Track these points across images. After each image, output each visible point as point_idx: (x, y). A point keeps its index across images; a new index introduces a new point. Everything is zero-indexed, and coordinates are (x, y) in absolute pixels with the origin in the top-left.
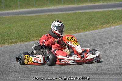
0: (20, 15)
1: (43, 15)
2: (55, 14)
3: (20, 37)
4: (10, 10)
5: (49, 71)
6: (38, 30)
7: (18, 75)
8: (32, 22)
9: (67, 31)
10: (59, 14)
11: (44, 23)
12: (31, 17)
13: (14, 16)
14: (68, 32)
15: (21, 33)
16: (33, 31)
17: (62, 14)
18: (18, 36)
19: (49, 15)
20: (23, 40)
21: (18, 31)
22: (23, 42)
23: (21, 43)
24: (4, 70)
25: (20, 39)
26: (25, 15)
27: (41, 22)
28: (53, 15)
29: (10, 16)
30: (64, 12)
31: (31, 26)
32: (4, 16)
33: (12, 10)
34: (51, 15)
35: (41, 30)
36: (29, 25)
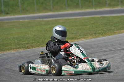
0: (37, 20)
2: (72, 19)
3: (36, 42)
4: (27, 14)
8: (49, 26)
9: (83, 36)
10: (77, 19)
12: (48, 21)
13: (30, 20)
14: (85, 36)
15: (37, 38)
18: (35, 41)
19: (65, 20)
20: (39, 45)
21: (35, 36)
22: (39, 47)
23: (37, 48)
24: (19, 75)
25: (35, 44)
26: (41, 20)
28: (70, 19)
29: (27, 20)
30: (82, 17)
32: (21, 21)
33: (29, 14)
34: (68, 20)
36: (45, 30)
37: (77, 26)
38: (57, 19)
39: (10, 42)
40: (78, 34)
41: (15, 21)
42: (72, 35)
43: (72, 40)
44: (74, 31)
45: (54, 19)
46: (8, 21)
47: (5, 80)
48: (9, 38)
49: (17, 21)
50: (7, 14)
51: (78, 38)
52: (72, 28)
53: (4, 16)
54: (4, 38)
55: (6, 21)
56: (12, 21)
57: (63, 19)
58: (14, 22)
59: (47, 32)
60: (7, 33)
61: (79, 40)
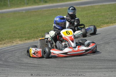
1: (95, 6)
2: (107, 5)
5: (102, 58)
6: (91, 20)
7: (73, 64)
8: (85, 13)
10: (111, 4)
11: (96, 13)
12: (85, 8)
16: (86, 22)
17: (113, 4)
19: (101, 5)
27: (94, 12)
28: (105, 5)
29: (64, 8)
31: (85, 17)
32: (59, 8)
34: (103, 5)
35: (94, 20)
36: (82, 16)
37: (112, 11)
38: (92, 5)
39: (49, 28)
40: (113, 18)
41: (53, 8)
42: (108, 20)
43: (108, 25)
44: (109, 16)
45: (90, 5)
46: (47, 9)
47: (47, 64)
48: (49, 25)
49: (55, 8)
50: (46, 2)
51: (113, 23)
52: (107, 13)
53: (43, 4)
54: (44, 25)
55: (45, 9)
56: (51, 9)
57: (98, 5)
58: (52, 10)
59: (84, 17)
60: (47, 20)
61: (114, 24)
